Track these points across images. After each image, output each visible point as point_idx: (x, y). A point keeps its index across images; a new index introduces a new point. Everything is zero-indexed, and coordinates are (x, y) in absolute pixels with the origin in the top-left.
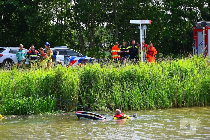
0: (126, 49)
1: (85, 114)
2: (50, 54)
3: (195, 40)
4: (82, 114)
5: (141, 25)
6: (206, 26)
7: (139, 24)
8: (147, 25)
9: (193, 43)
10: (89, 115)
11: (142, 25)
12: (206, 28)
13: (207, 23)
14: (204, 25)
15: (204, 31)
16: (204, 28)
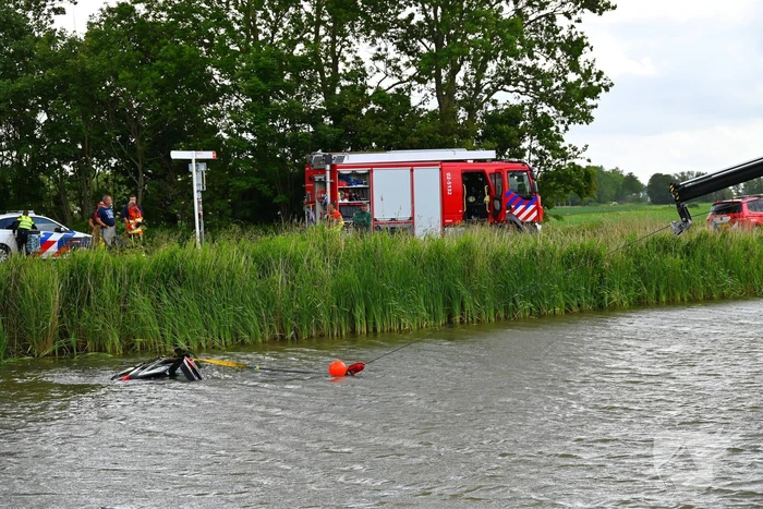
3: (309, 192)
7: (191, 160)
9: (306, 200)
11: (197, 161)
12: (333, 168)
13: (335, 155)
14: (328, 160)
15: (328, 173)
16: (328, 167)
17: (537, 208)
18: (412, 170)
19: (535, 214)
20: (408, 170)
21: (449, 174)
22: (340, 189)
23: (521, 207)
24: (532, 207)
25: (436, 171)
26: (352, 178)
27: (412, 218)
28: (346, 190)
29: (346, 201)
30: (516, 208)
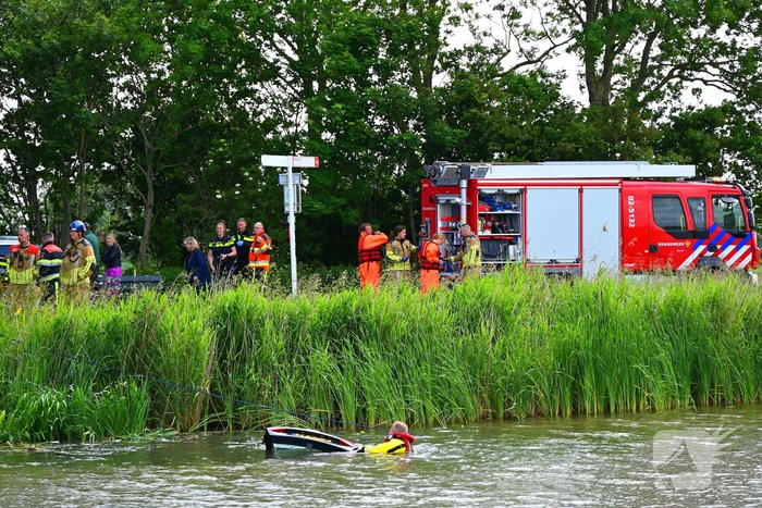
0: (227, 245)
1: (297, 435)
2: (87, 259)
3: (427, 219)
4: (285, 435)
5: (290, 170)
6: (472, 176)
7: (286, 168)
8: (308, 170)
9: (423, 230)
10: (308, 437)
11: (296, 170)
12: (472, 185)
13: (474, 167)
14: (465, 173)
15: (464, 192)
16: (464, 184)
17: (752, 250)
18: (581, 191)
19: (749, 258)
20: (575, 190)
21: (631, 198)
22: (480, 215)
23: (731, 248)
24: (745, 248)
25: (614, 193)
26: (498, 200)
27: (578, 260)
28: (487, 217)
29: (488, 233)
30: (723, 249)
